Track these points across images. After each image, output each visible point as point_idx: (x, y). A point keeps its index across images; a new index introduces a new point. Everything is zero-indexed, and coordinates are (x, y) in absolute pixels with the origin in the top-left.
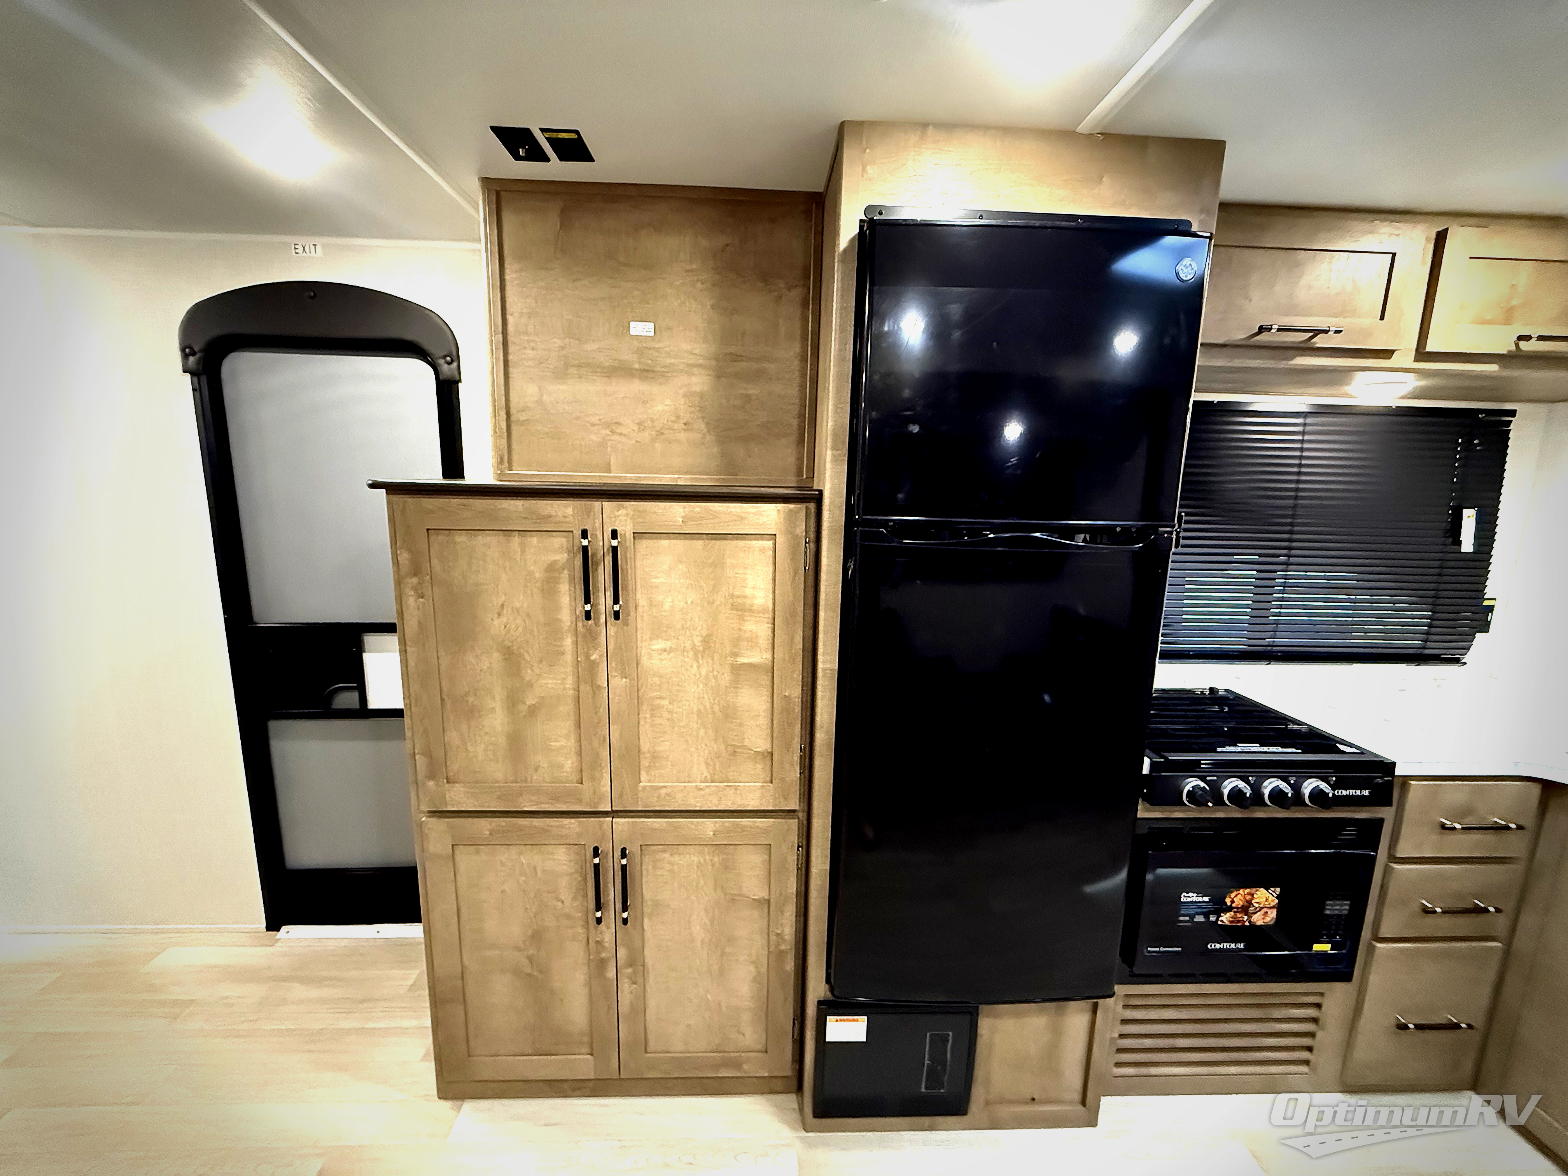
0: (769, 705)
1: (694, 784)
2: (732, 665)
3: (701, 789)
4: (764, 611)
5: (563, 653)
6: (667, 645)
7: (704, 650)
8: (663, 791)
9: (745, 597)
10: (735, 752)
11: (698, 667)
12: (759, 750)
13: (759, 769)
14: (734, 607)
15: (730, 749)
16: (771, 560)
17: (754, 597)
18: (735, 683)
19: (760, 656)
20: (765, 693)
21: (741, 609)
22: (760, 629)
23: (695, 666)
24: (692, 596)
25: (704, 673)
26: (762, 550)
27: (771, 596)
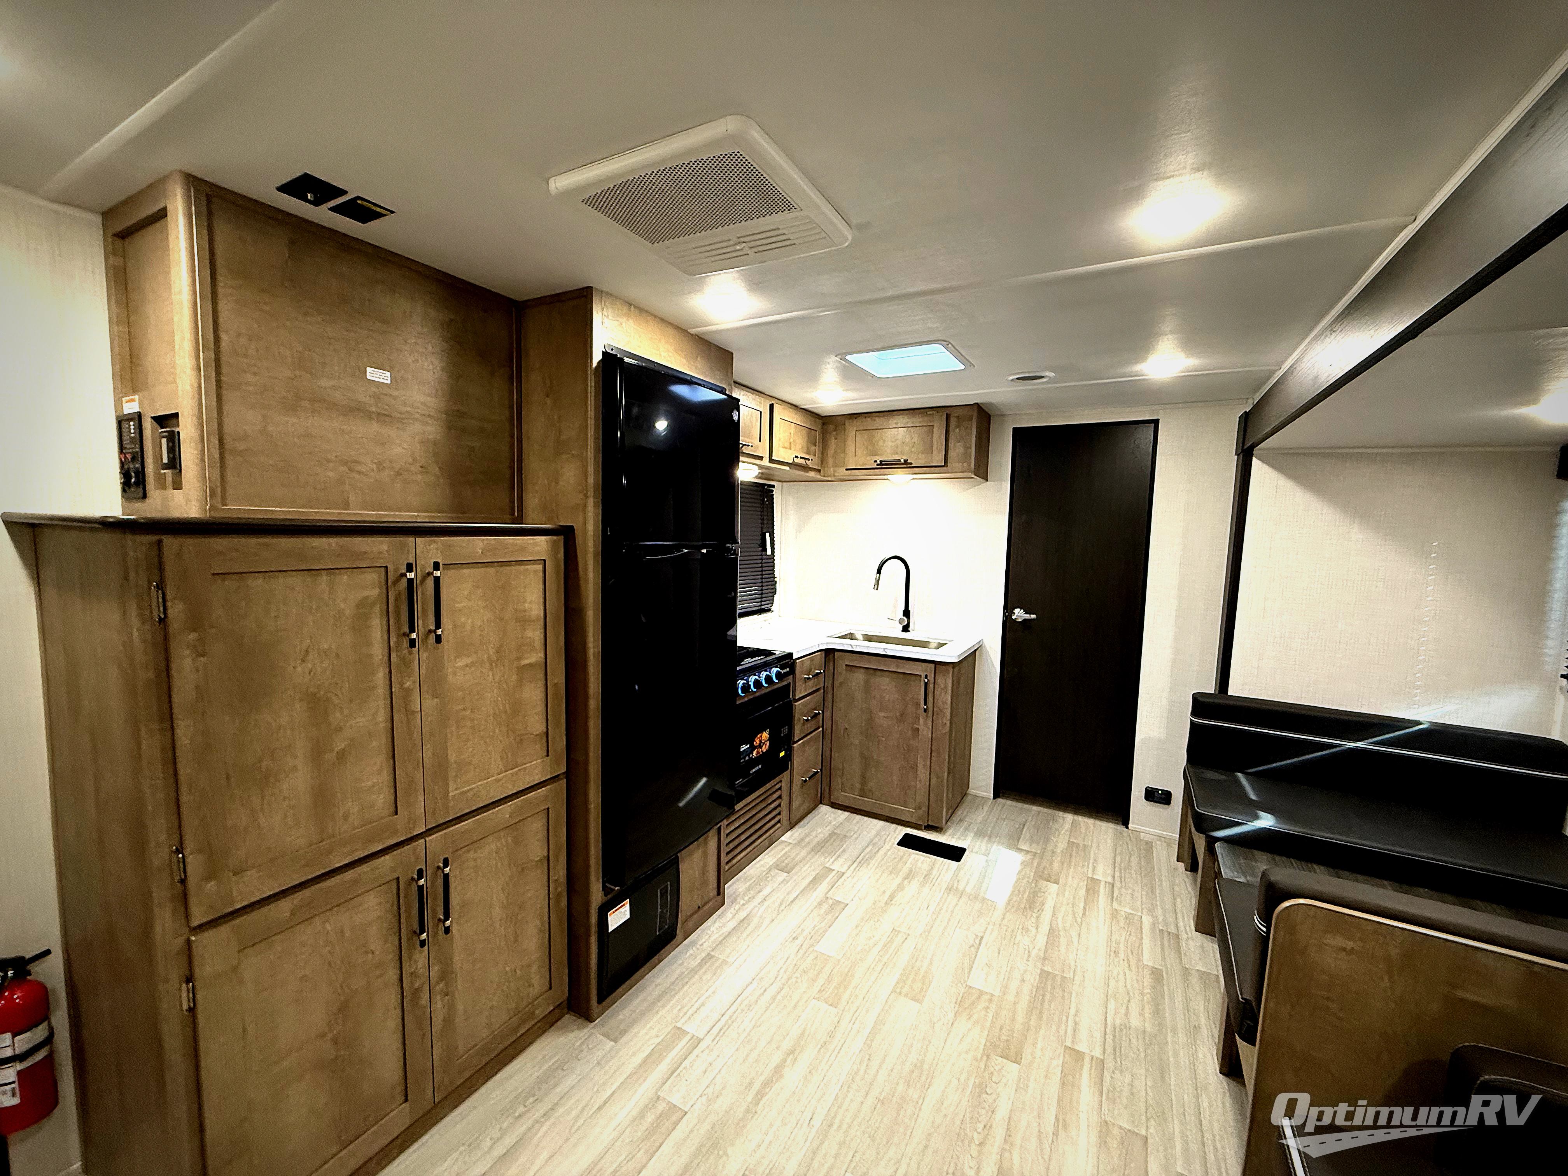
0: (543, 695)
1: (493, 778)
2: (517, 668)
3: (500, 780)
4: (538, 619)
5: (374, 688)
6: (468, 660)
7: (498, 660)
8: (470, 794)
9: (525, 611)
10: (521, 740)
11: (493, 676)
12: (538, 733)
13: (539, 748)
14: (518, 620)
15: (518, 739)
16: (542, 579)
17: (531, 609)
18: (520, 682)
19: (536, 657)
20: (541, 684)
21: (523, 621)
22: (535, 634)
23: (491, 674)
24: (488, 615)
25: (497, 679)
26: (535, 571)
27: (542, 608)
